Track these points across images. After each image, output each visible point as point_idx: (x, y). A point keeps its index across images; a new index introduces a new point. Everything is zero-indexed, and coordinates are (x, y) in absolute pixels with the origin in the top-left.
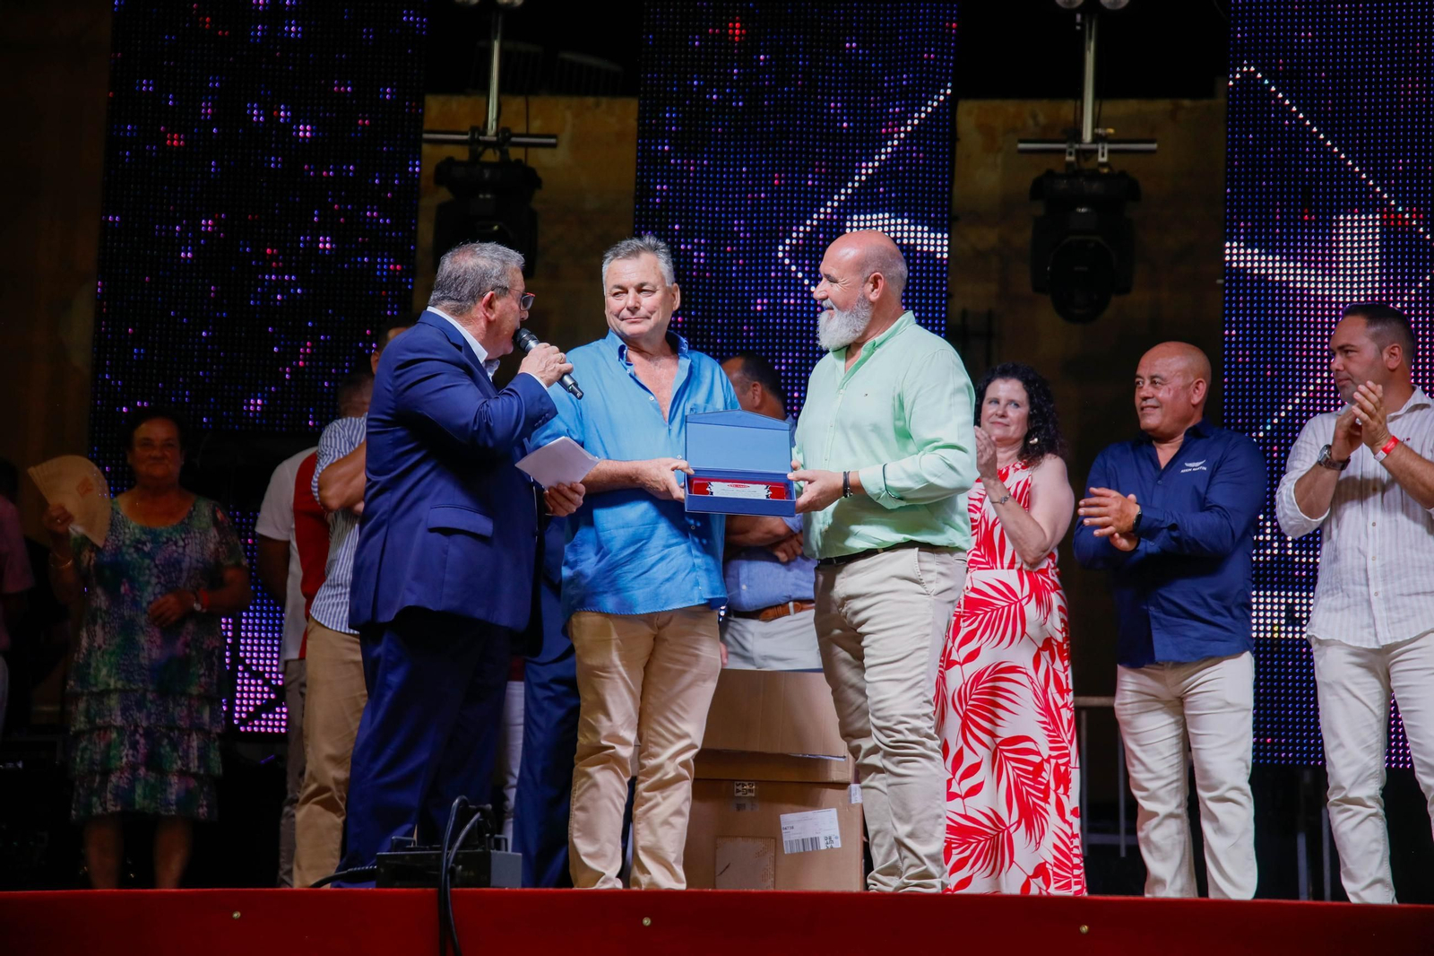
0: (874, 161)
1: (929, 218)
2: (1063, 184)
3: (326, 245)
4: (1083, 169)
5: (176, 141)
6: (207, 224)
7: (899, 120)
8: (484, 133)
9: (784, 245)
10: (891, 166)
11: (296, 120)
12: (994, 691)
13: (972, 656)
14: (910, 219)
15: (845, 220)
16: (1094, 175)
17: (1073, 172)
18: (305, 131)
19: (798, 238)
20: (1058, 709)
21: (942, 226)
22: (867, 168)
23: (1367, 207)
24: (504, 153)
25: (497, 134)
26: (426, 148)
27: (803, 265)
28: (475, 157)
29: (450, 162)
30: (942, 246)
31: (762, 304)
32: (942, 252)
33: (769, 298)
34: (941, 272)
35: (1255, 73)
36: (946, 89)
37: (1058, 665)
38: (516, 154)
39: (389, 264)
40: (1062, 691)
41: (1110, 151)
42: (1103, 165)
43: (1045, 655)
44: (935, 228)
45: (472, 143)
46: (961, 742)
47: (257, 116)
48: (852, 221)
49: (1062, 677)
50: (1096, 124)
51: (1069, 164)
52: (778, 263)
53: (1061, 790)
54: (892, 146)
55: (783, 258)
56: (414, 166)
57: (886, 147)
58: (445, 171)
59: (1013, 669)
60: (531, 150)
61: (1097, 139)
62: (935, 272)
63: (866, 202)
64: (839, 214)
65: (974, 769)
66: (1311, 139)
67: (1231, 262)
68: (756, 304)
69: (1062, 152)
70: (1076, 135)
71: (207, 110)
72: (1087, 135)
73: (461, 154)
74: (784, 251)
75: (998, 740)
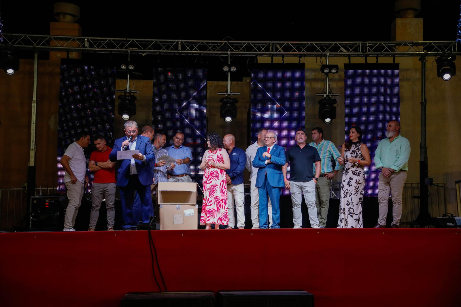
0: (193, 95)
1: (203, 105)
2: (225, 100)
3: (99, 109)
4: (229, 97)
5: (72, 91)
6: (78, 106)
7: (197, 88)
8: (127, 91)
9: (178, 109)
10: (196, 96)
11: (93, 88)
12: (214, 188)
13: (211, 182)
14: (199, 105)
15: (189, 105)
16: (230, 98)
17: (227, 98)
18: (95, 90)
19: (181, 108)
20: (224, 191)
21: (205, 106)
22: (192, 96)
23: (273, 104)
24: (130, 94)
25: (129, 91)
26: (116, 93)
27: (182, 113)
28: (125, 94)
29: (121, 95)
30: (205, 110)
31: (175, 120)
32: (205, 111)
33: (176, 118)
34: (205, 114)
35: (255, 82)
36: (205, 83)
37: (225, 184)
38: (132, 94)
39: (110, 113)
40: (225, 189)
41: (233, 94)
42: (232, 97)
43: (222, 183)
44: (204, 107)
45: (125, 92)
46: (209, 197)
47: (86, 87)
48: (190, 105)
49: (225, 186)
50: (230, 90)
51: (226, 97)
52: (177, 112)
53: (225, 205)
54: (196, 93)
55: (178, 112)
56: (114, 96)
57: (195, 93)
58: (120, 97)
59: (217, 185)
60: (134, 93)
61: (230, 92)
62: (204, 114)
63: (192, 102)
64: (187, 104)
65: (211, 201)
66: (264, 93)
67: (252, 113)
68: (174, 120)
69: (225, 94)
70: (227, 92)
71: (77, 86)
72: (229, 92)
73: (123, 94)
74: (178, 110)
75: (215, 197)
